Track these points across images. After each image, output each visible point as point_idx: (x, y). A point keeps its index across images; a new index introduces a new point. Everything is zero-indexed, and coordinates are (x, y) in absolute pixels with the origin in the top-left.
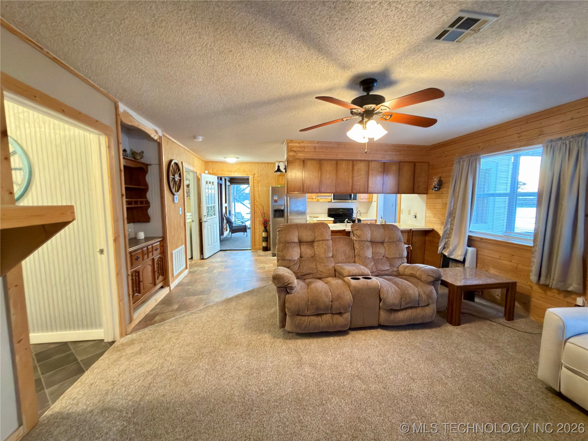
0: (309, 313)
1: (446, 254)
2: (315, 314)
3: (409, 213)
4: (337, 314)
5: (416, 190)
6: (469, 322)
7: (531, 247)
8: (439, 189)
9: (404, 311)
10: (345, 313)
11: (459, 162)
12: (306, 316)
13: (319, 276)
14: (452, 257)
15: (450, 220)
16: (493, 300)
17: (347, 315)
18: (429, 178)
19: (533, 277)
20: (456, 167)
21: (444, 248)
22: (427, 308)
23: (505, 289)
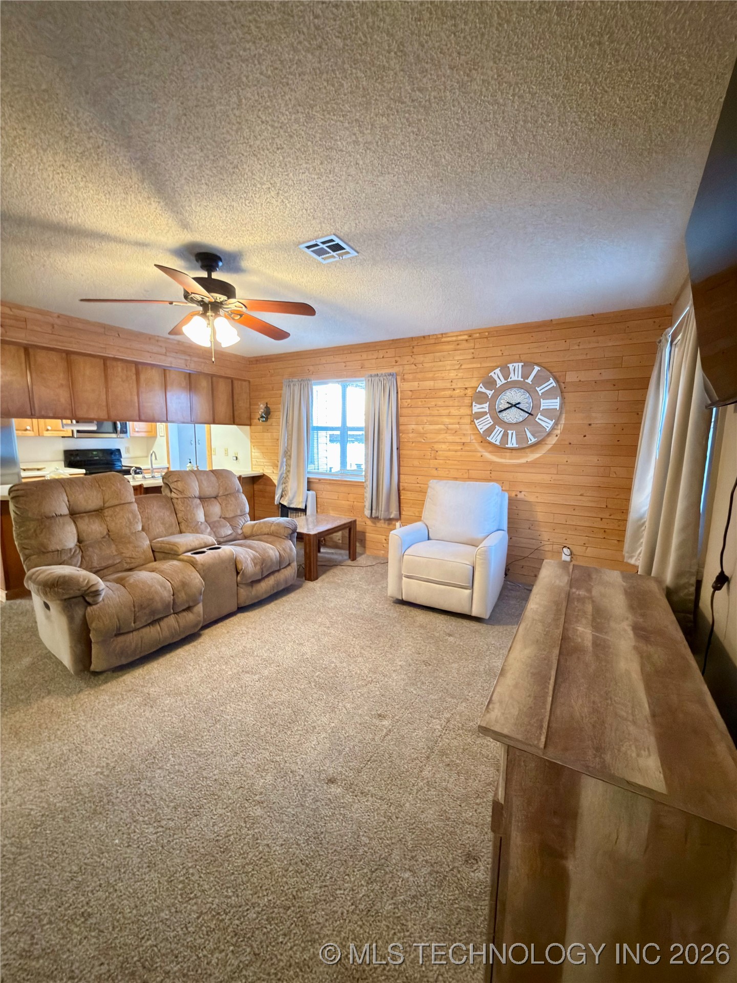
0: (139, 625)
1: (285, 503)
2: (149, 622)
3: (227, 454)
4: (184, 610)
5: (237, 420)
6: (324, 572)
7: (363, 482)
8: (267, 419)
9: (266, 580)
10: (195, 606)
11: (289, 386)
12: (132, 631)
13: (127, 567)
14: (292, 506)
15: (285, 460)
16: (336, 546)
17: (199, 608)
18: (252, 404)
19: (367, 513)
20: (286, 391)
21: (282, 496)
22: (289, 568)
23: (347, 531)
